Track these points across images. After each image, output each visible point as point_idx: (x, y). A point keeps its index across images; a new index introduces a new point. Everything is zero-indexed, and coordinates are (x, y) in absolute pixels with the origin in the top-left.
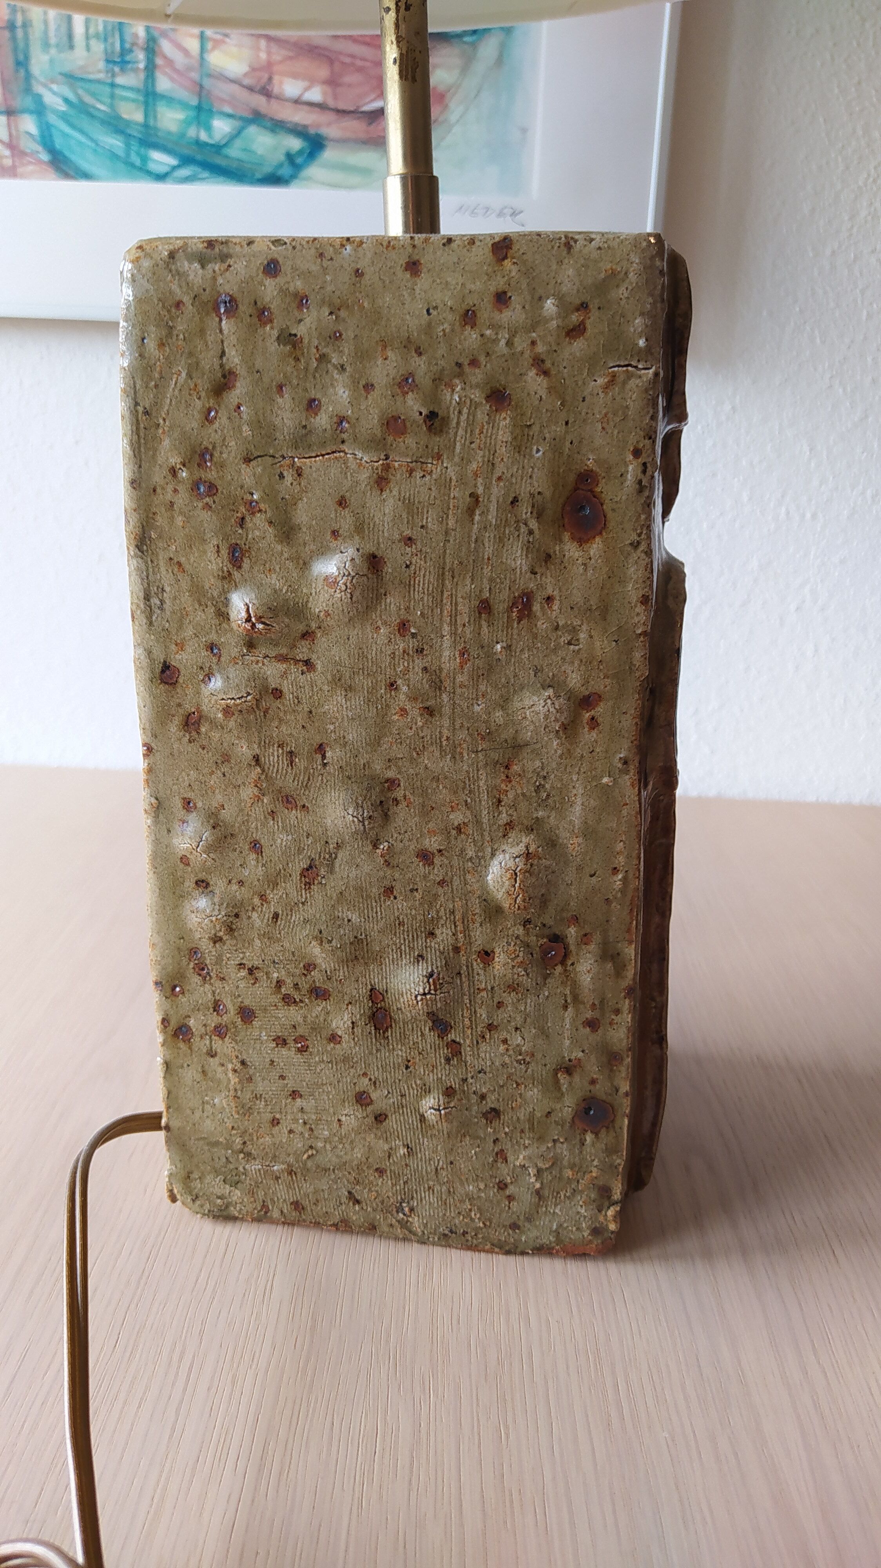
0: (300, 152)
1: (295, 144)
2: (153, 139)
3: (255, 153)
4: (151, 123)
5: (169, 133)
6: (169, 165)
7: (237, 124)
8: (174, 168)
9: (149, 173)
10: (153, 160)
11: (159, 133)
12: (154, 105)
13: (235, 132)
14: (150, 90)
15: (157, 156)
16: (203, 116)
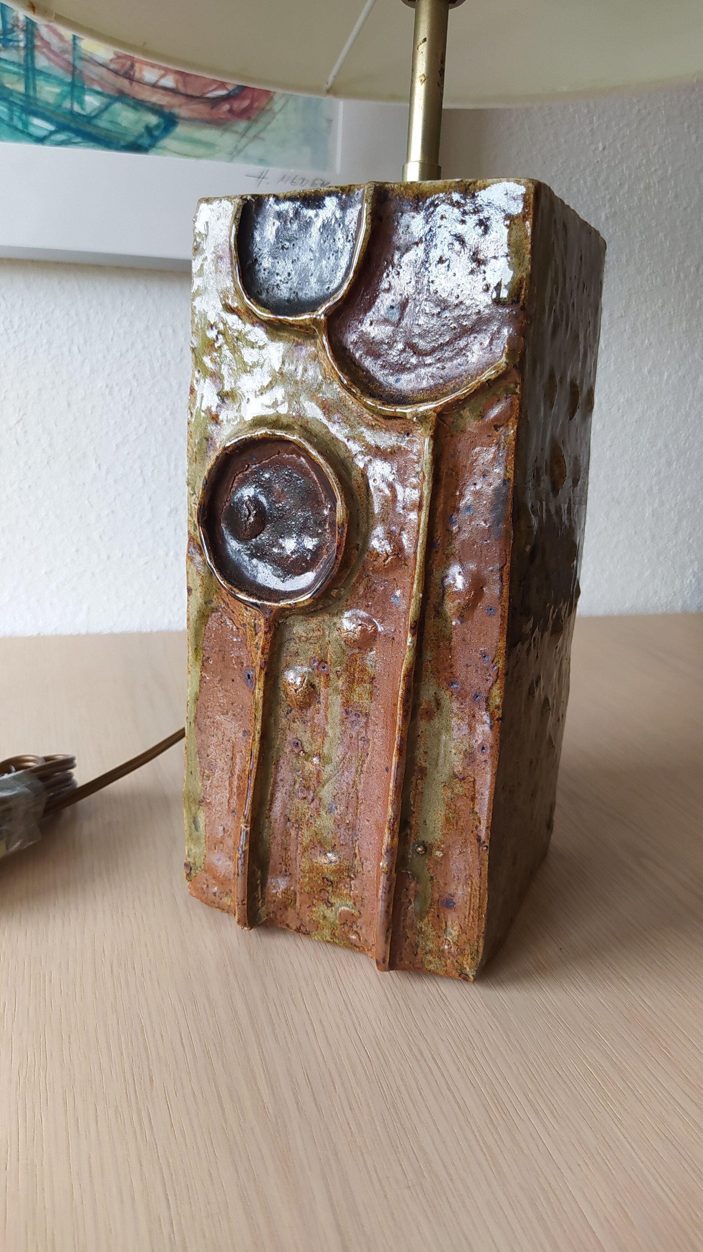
0: (157, 126)
1: (153, 120)
2: (33, 108)
3: (120, 125)
4: (31, 93)
5: (48, 103)
6: (47, 130)
7: (106, 100)
8: (52, 133)
9: (30, 135)
10: (34, 125)
11: (39, 104)
12: (34, 79)
13: (103, 107)
14: (30, 66)
15: (36, 121)
16: (76, 93)
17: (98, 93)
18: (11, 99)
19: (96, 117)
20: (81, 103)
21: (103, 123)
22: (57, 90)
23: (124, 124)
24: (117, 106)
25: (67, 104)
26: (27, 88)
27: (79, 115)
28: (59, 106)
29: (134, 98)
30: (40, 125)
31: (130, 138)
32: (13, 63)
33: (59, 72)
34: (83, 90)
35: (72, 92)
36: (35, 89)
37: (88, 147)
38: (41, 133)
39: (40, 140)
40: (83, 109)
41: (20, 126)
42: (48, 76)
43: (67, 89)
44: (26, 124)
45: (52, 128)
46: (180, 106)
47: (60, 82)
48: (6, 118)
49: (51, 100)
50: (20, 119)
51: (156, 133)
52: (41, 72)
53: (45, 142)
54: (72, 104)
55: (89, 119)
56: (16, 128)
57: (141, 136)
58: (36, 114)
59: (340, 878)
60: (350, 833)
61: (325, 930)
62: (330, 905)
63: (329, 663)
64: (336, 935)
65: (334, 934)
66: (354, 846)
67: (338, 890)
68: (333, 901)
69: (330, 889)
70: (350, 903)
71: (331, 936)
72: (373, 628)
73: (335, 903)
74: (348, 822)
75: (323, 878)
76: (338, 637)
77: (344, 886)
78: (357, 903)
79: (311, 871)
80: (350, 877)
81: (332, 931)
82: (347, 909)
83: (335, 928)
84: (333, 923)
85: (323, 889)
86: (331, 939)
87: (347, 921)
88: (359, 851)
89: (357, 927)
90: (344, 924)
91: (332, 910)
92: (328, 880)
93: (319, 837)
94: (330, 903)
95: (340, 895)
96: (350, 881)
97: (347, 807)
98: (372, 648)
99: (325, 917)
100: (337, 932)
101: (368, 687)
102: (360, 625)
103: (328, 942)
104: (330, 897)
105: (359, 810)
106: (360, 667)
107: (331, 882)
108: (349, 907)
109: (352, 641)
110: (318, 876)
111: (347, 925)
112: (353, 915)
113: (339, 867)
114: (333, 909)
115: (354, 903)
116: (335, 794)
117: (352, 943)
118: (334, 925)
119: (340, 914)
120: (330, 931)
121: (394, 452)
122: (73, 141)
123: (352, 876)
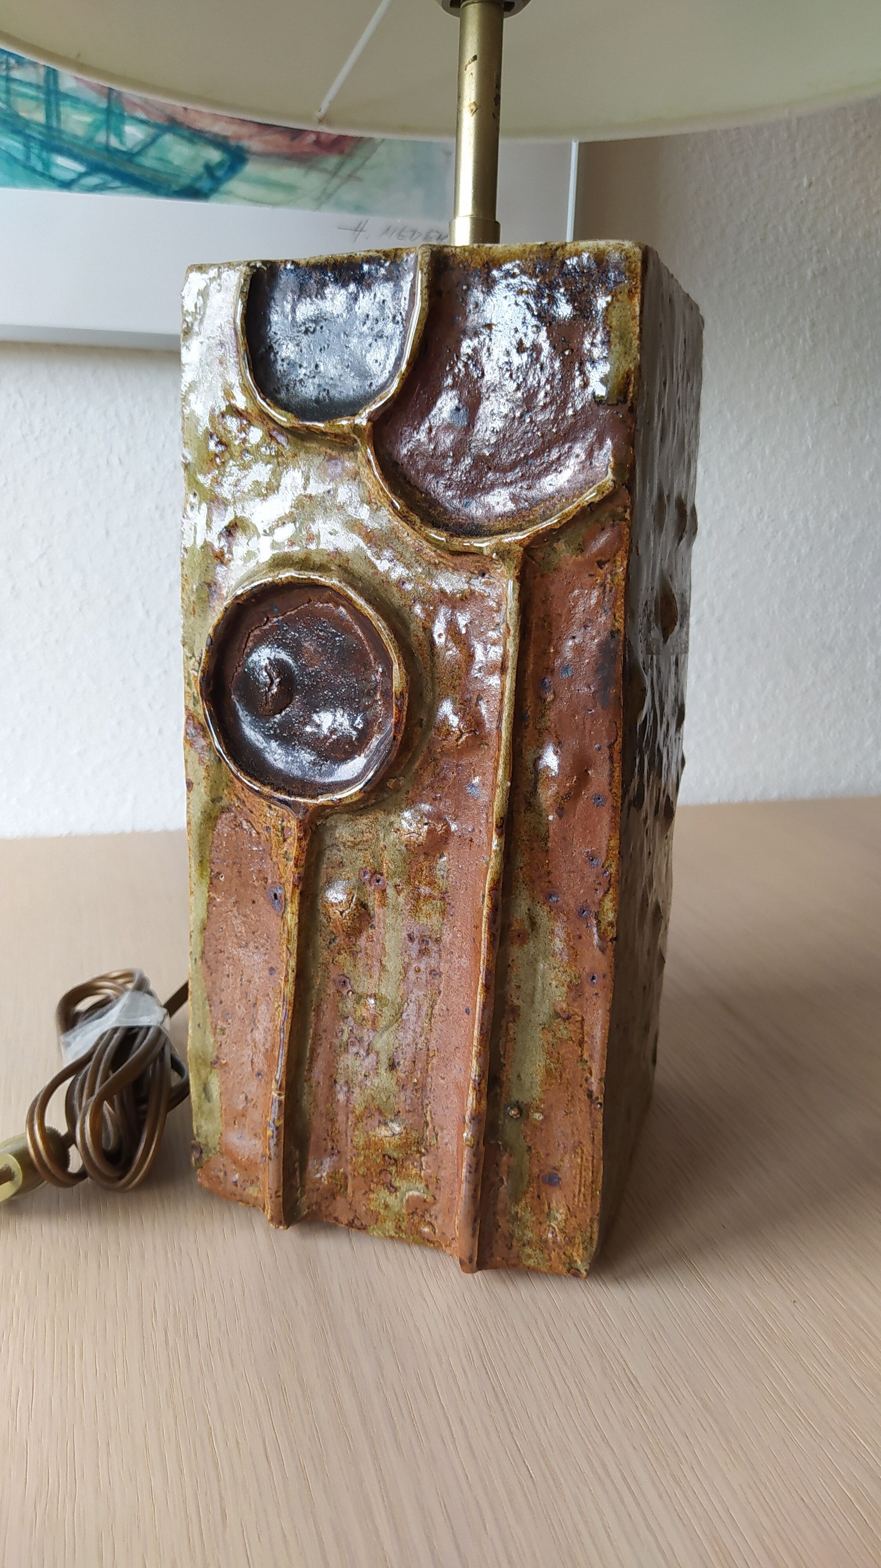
0: (220, 164)
1: (215, 156)
2: (57, 143)
3: (172, 163)
4: (54, 124)
5: (75, 137)
6: (74, 171)
7: (152, 131)
8: (81, 175)
9: (53, 179)
10: (57, 166)
11: (64, 137)
12: (58, 105)
13: (149, 140)
14: (52, 87)
15: (61, 161)
16: (113, 121)
17: (142, 122)
18: (28, 132)
19: (139, 153)
20: (120, 135)
21: (148, 161)
22: (88, 119)
23: (177, 162)
24: (168, 139)
25: (101, 137)
26: (48, 116)
27: (117, 151)
28: (90, 140)
29: (189, 128)
30: (66, 167)
31: (185, 181)
32: (30, 85)
33: (91, 96)
34: (122, 118)
35: (107, 122)
36: (58, 118)
37: (130, 193)
38: (68, 176)
39: (66, 185)
40: (122, 142)
41: (39, 167)
42: (75, 101)
43: (101, 117)
44: (47, 165)
45: (80, 168)
46: (250, 137)
47: (92, 108)
48: (20, 156)
49: (80, 132)
50: (39, 157)
51: (219, 173)
52: (66, 96)
53: (75, 187)
54: (108, 137)
55: (130, 156)
56: (34, 170)
57: (199, 178)
58: (60, 151)
59: (407, 1154)
60: (418, 1095)
61: (387, 1222)
62: (393, 1189)
63: (386, 875)
64: (403, 1228)
65: (400, 1227)
66: (425, 1111)
67: (404, 1170)
68: (397, 1184)
69: (393, 1169)
70: (421, 1186)
71: (396, 1230)
72: (444, 828)
73: (400, 1188)
74: (415, 1081)
75: (384, 1156)
76: (397, 840)
77: (413, 1164)
78: (430, 1186)
79: (367, 1146)
80: (420, 1152)
81: (397, 1223)
82: (416, 1193)
83: (401, 1219)
84: (399, 1213)
85: (384, 1170)
86: (396, 1233)
87: (416, 1209)
88: (432, 1118)
89: (431, 1216)
90: (413, 1213)
91: (396, 1196)
92: (390, 1158)
93: (377, 1103)
94: (393, 1187)
95: (407, 1177)
96: (421, 1157)
97: (414, 1062)
98: (443, 853)
99: (386, 1206)
100: (404, 1225)
101: (439, 904)
102: (426, 824)
103: (392, 1237)
104: (393, 1180)
105: (430, 1066)
106: (428, 879)
107: (395, 1160)
108: (419, 1191)
109: (416, 845)
110: (377, 1153)
111: (418, 1215)
112: (425, 1201)
113: (405, 1141)
114: (398, 1194)
115: (427, 1186)
116: (398, 1046)
117: (424, 1238)
118: (400, 1215)
119: (407, 1201)
120: (394, 1223)
121: (466, 598)
122: (109, 185)
123: (423, 1150)
